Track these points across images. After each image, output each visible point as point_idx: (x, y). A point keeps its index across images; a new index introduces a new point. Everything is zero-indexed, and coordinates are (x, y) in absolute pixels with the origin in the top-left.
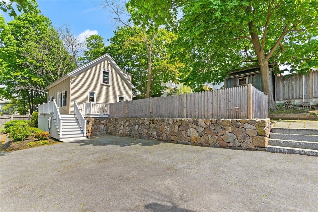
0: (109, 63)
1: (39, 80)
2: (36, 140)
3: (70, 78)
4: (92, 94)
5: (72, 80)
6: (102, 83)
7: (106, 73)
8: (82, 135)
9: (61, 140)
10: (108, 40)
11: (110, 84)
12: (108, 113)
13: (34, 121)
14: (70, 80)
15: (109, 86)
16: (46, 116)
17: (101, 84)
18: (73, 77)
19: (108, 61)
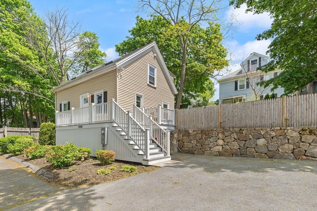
0: (155, 57)
1: (24, 84)
2: (95, 165)
3: (117, 71)
4: (139, 98)
5: (119, 74)
6: (148, 83)
7: (152, 70)
8: (162, 155)
9: (150, 163)
10: (130, 32)
11: (155, 86)
12: (174, 124)
13: (47, 136)
14: (117, 74)
15: (155, 88)
16: (84, 127)
17: (148, 85)
18: (120, 70)
19: (154, 53)
